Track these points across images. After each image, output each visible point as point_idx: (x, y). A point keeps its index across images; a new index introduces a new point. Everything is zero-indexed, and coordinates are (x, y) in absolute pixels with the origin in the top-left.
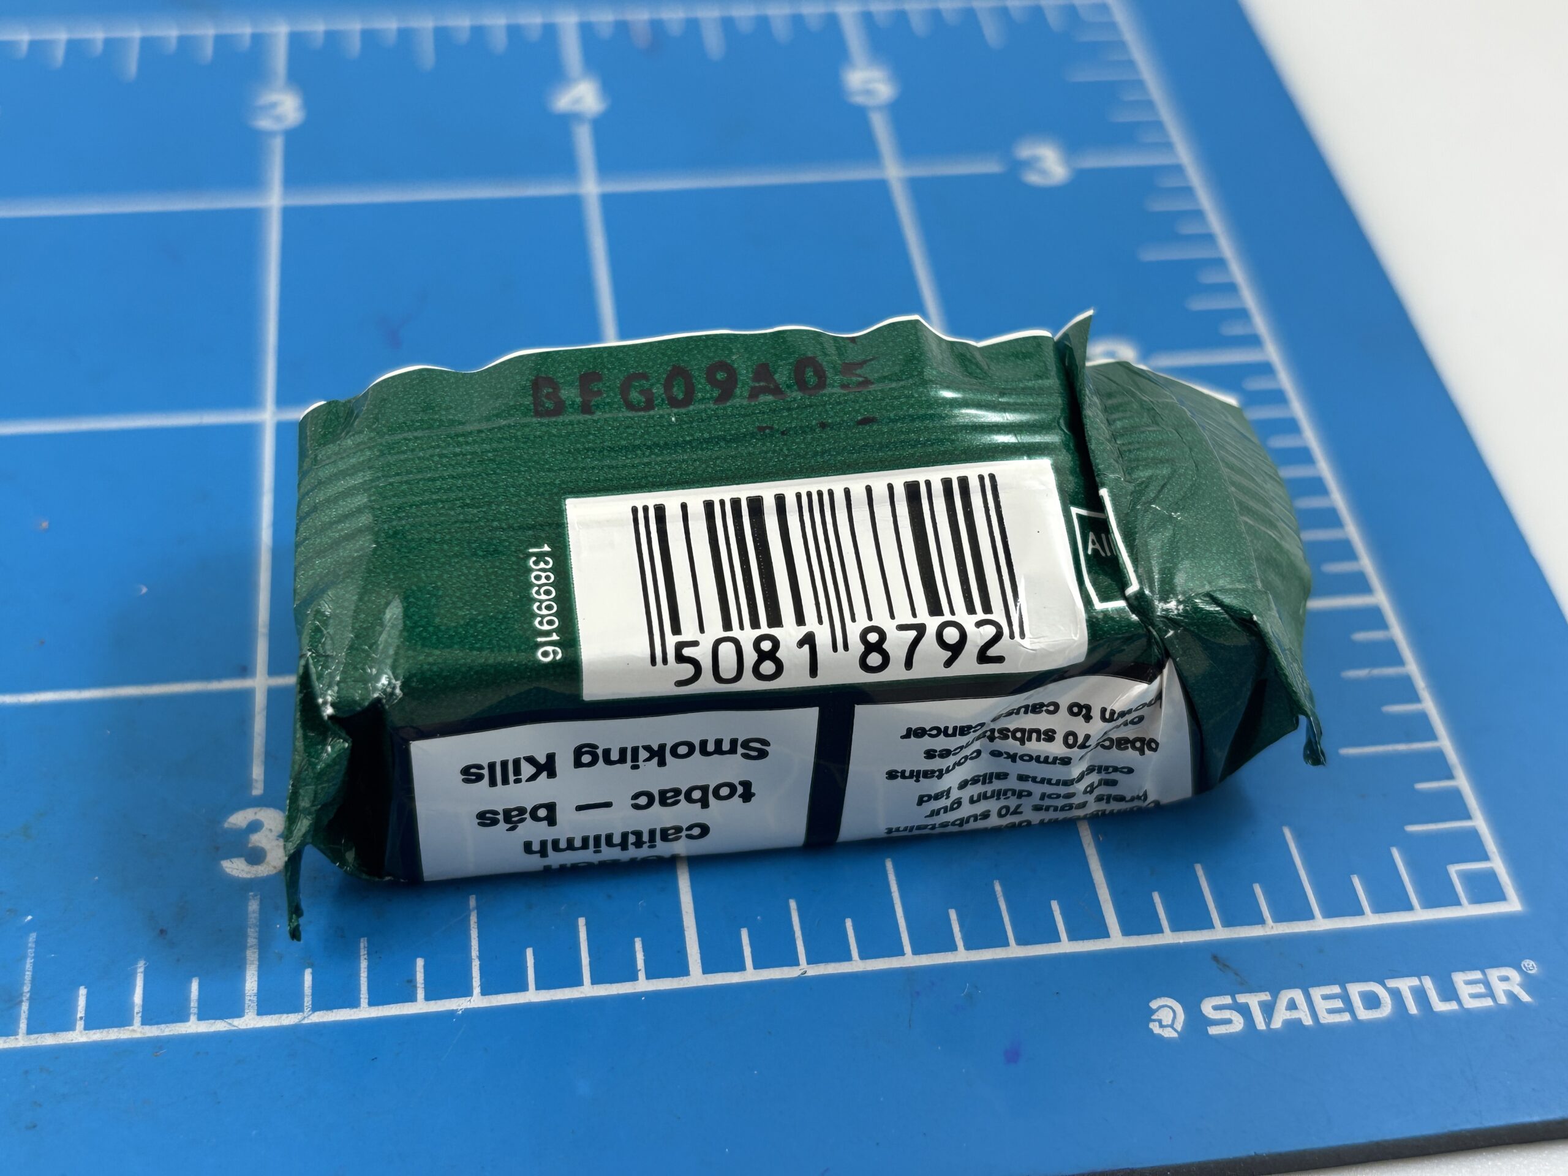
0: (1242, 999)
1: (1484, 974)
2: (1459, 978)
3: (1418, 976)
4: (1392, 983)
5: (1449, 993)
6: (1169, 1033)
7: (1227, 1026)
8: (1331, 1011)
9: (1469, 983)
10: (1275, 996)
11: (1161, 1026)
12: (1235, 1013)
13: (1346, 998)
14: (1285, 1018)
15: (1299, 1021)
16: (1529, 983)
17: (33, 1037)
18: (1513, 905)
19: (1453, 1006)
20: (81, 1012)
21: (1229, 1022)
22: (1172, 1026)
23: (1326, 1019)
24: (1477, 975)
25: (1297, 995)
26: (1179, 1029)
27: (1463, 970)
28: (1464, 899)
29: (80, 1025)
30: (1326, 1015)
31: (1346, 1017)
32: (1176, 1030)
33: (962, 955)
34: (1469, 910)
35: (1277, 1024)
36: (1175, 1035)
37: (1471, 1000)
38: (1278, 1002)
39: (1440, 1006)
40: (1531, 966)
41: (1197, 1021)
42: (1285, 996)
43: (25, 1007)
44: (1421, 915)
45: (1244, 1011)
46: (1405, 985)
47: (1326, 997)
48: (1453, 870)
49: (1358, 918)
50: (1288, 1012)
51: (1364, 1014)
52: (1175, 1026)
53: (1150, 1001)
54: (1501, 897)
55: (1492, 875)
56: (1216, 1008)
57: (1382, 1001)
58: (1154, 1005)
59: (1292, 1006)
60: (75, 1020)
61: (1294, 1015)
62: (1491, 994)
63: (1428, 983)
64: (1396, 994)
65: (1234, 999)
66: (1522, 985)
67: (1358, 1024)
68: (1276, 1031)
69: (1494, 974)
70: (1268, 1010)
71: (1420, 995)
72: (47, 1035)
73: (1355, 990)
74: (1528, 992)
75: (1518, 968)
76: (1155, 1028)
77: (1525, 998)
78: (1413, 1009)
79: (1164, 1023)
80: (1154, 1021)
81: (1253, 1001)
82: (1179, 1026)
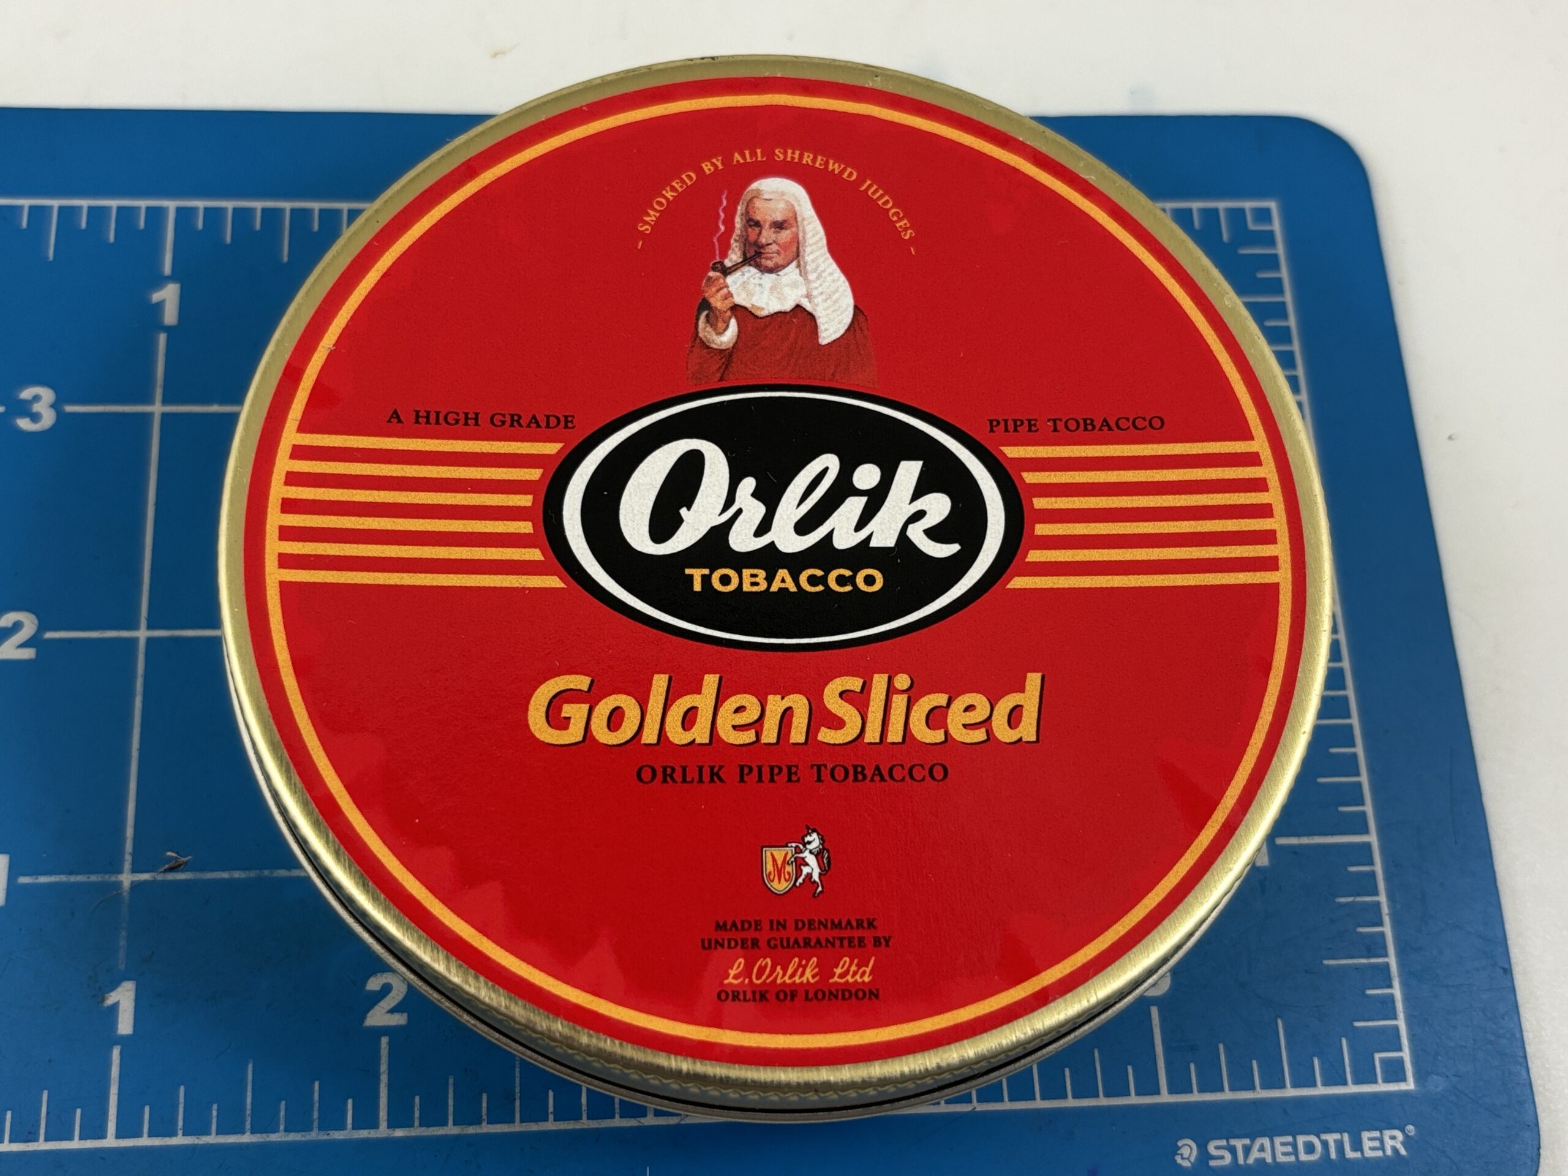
0: (1233, 1142)
1: (1381, 1134)
2: (1366, 1135)
3: (1341, 1132)
4: (1324, 1137)
5: (1357, 1146)
6: (1186, 1164)
7: (1221, 1161)
8: (1284, 1154)
9: (1371, 1139)
10: (1253, 1141)
11: (1183, 1158)
12: (1227, 1151)
13: (1295, 1145)
14: (1256, 1157)
15: (1264, 1159)
16: (1407, 1142)
17: (524, 1124)
18: (1410, 1085)
19: (1358, 1155)
20: (551, 1109)
21: (1222, 1157)
22: (1188, 1159)
23: (1281, 1159)
24: (1376, 1134)
27: (1369, 1130)
28: (1379, 1080)
29: (551, 1117)
30: (1281, 1156)
31: (1292, 1158)
32: (1190, 1162)
33: (1071, 1102)
34: (1382, 1087)
35: (1251, 1161)
36: (1189, 1165)
37: (1369, 1151)
38: (1254, 1146)
39: (1350, 1154)
40: (1410, 1129)
41: (1204, 1155)
42: (1260, 1141)
43: (517, 1103)
44: (1352, 1089)
45: (1233, 1150)
46: (1331, 1138)
47: (1283, 1144)
48: (1378, 1056)
49: (1311, 1089)
50: (1259, 1153)
51: (1304, 1157)
52: (1190, 1159)
53: (1178, 1141)
54: (1404, 1079)
55: (1400, 1062)
56: (1217, 1148)
57: (1316, 1150)
58: (1180, 1144)
59: (1262, 1149)
60: (548, 1114)
61: (1263, 1155)
62: (1382, 1148)
63: (1346, 1137)
64: (1325, 1144)
65: (1228, 1141)
66: (1403, 1143)
67: (1299, 1164)
68: (1249, 1166)
69: (1387, 1133)
70: (1247, 1150)
71: (1340, 1145)
72: (532, 1124)
74: (1406, 1149)
75: (1403, 1130)
76: (1178, 1159)
77: (1403, 1152)
78: (1333, 1156)
79: (1184, 1156)
80: (1178, 1154)
81: (1239, 1144)
82: (1192, 1159)
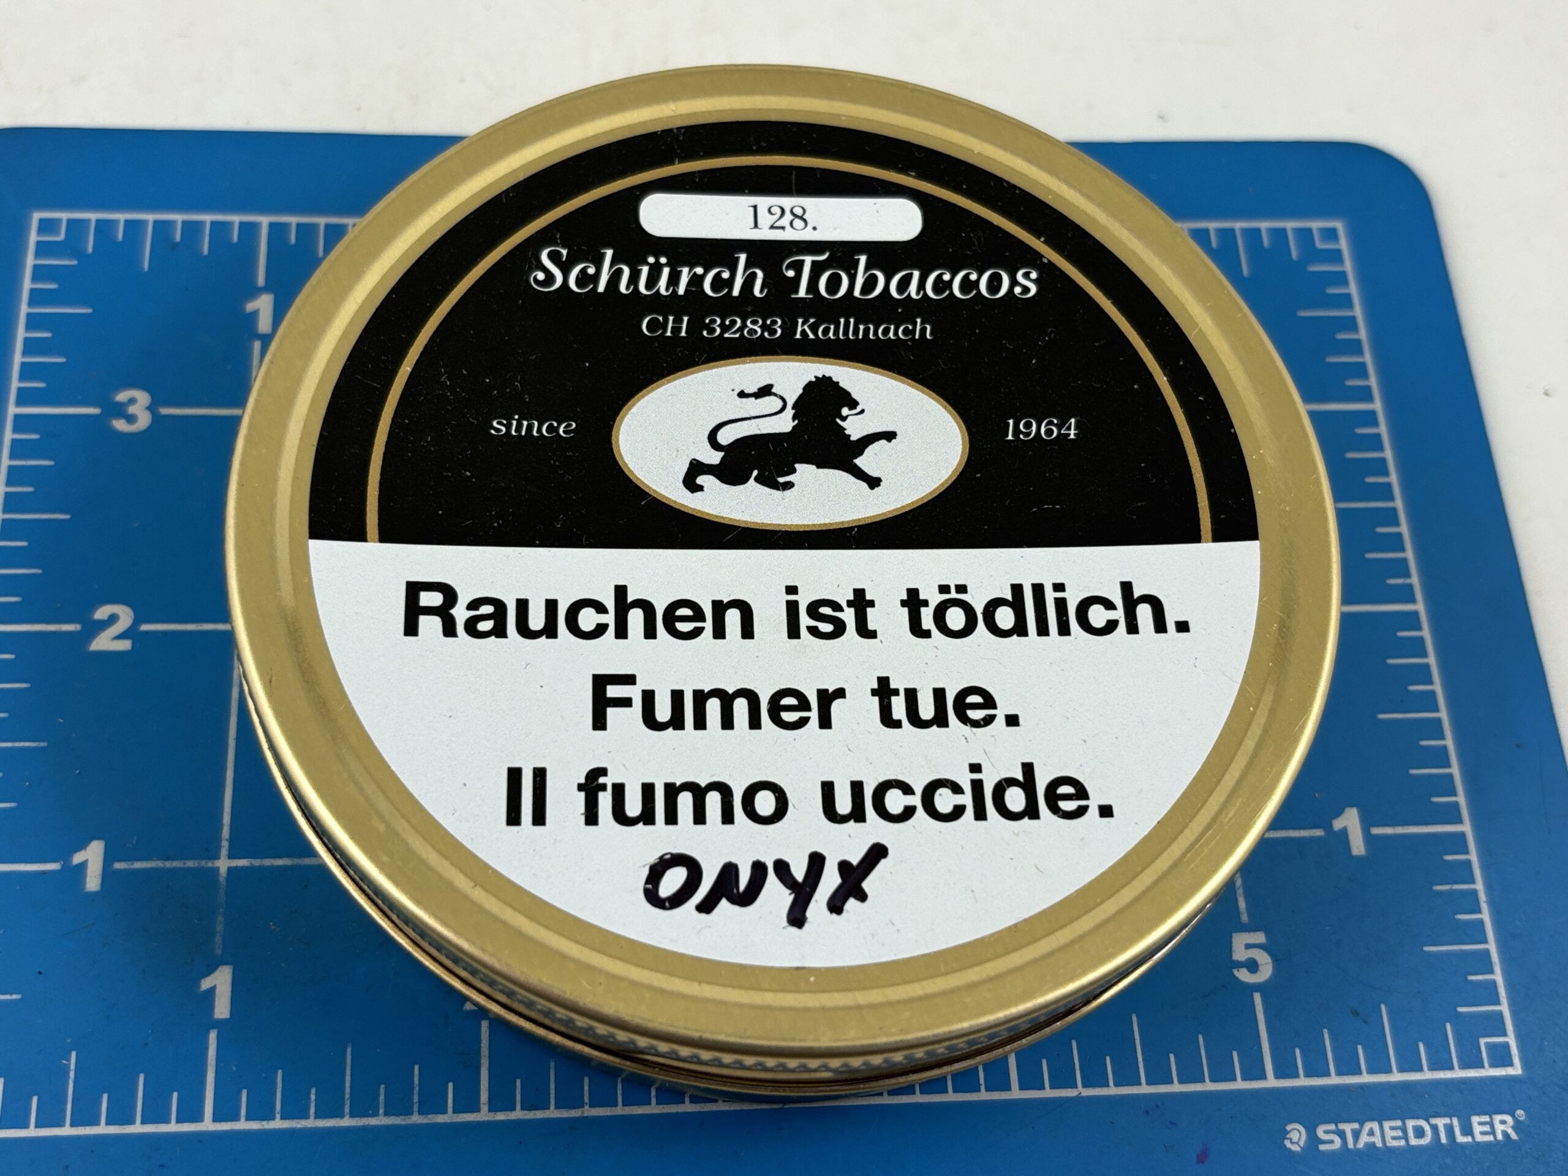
0: (1341, 1126)
2: (1475, 1120)
3: (1450, 1116)
4: (1433, 1121)
5: (1467, 1130)
6: (1295, 1148)
7: (1330, 1145)
8: (1394, 1138)
9: (1480, 1124)
10: (1362, 1125)
11: (1292, 1143)
12: (1336, 1136)
14: (1366, 1141)
15: (1374, 1144)
18: (1517, 1069)
19: (1469, 1139)
21: (1332, 1142)
22: (1297, 1143)
23: (1390, 1143)
25: (1375, 1125)
26: (1302, 1145)
27: (1478, 1114)
28: (1486, 1064)
30: (1391, 1140)
32: (1300, 1146)
33: (1176, 1087)
34: (1489, 1072)
35: (1361, 1145)
36: (1299, 1149)
37: (1480, 1136)
38: (1363, 1130)
39: (1461, 1139)
40: (1520, 1113)
42: (1368, 1126)
44: (1458, 1074)
46: (1441, 1122)
48: (1483, 1041)
49: (1419, 1073)
50: (1368, 1137)
51: (1414, 1142)
52: (1299, 1143)
53: (1286, 1125)
54: (1511, 1064)
55: (1506, 1046)
56: (1327, 1132)
57: (1426, 1133)
58: (1289, 1128)
59: (1371, 1133)
61: (1372, 1139)
62: (1493, 1132)
63: (1455, 1121)
64: (1435, 1128)
65: (1337, 1126)
66: (1514, 1128)
67: (1410, 1148)
68: (1359, 1150)
69: (1498, 1118)
70: (1356, 1134)
71: (1449, 1129)
73: (1411, 1124)
74: (1517, 1133)
75: (1513, 1116)
76: (1288, 1144)
77: (1514, 1136)
78: (1444, 1140)
79: (1294, 1140)
80: (1287, 1139)
81: (1348, 1128)
82: (1302, 1143)
